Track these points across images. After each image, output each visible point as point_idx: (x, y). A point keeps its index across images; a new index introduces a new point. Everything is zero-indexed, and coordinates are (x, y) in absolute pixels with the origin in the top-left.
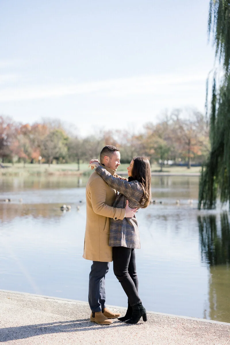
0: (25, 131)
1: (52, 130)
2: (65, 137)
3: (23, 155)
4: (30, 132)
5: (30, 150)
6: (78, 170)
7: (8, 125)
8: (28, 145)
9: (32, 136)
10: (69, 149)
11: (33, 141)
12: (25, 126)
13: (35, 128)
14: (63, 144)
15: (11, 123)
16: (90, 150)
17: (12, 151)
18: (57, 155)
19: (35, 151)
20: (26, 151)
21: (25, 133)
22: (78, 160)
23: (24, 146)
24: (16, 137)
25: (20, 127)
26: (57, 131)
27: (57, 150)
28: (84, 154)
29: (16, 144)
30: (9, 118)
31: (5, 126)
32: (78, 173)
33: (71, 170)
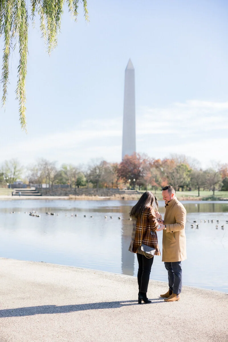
0: (157, 165)
1: (178, 164)
2: (189, 169)
3: (155, 184)
4: (161, 166)
5: (160, 180)
6: (199, 196)
7: (144, 160)
8: (159, 176)
9: (162, 169)
10: (191, 179)
11: (162, 173)
12: (157, 161)
13: (165, 162)
14: (187, 175)
15: (146, 158)
16: (209, 180)
17: (146, 181)
18: (182, 184)
19: (164, 181)
20: (157, 181)
21: (157, 167)
22: (199, 188)
23: (156, 177)
24: (149, 170)
25: (153, 161)
26: (182, 165)
27: (182, 180)
28: (203, 184)
29: (150, 175)
30: (145, 155)
31: (141, 161)
32: (198, 198)
33: (192, 196)
